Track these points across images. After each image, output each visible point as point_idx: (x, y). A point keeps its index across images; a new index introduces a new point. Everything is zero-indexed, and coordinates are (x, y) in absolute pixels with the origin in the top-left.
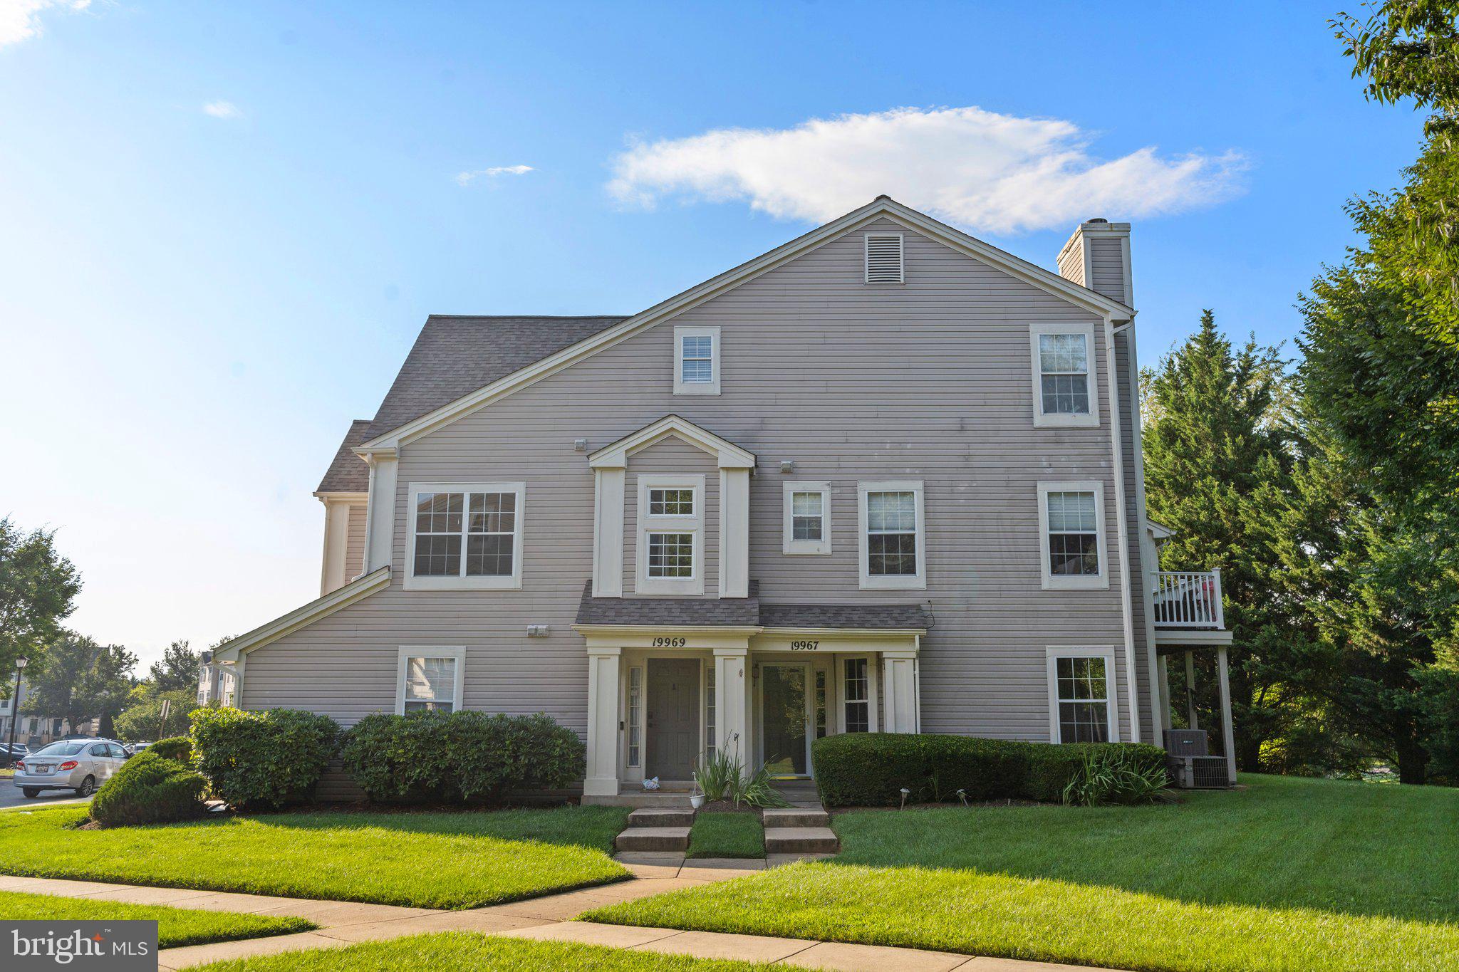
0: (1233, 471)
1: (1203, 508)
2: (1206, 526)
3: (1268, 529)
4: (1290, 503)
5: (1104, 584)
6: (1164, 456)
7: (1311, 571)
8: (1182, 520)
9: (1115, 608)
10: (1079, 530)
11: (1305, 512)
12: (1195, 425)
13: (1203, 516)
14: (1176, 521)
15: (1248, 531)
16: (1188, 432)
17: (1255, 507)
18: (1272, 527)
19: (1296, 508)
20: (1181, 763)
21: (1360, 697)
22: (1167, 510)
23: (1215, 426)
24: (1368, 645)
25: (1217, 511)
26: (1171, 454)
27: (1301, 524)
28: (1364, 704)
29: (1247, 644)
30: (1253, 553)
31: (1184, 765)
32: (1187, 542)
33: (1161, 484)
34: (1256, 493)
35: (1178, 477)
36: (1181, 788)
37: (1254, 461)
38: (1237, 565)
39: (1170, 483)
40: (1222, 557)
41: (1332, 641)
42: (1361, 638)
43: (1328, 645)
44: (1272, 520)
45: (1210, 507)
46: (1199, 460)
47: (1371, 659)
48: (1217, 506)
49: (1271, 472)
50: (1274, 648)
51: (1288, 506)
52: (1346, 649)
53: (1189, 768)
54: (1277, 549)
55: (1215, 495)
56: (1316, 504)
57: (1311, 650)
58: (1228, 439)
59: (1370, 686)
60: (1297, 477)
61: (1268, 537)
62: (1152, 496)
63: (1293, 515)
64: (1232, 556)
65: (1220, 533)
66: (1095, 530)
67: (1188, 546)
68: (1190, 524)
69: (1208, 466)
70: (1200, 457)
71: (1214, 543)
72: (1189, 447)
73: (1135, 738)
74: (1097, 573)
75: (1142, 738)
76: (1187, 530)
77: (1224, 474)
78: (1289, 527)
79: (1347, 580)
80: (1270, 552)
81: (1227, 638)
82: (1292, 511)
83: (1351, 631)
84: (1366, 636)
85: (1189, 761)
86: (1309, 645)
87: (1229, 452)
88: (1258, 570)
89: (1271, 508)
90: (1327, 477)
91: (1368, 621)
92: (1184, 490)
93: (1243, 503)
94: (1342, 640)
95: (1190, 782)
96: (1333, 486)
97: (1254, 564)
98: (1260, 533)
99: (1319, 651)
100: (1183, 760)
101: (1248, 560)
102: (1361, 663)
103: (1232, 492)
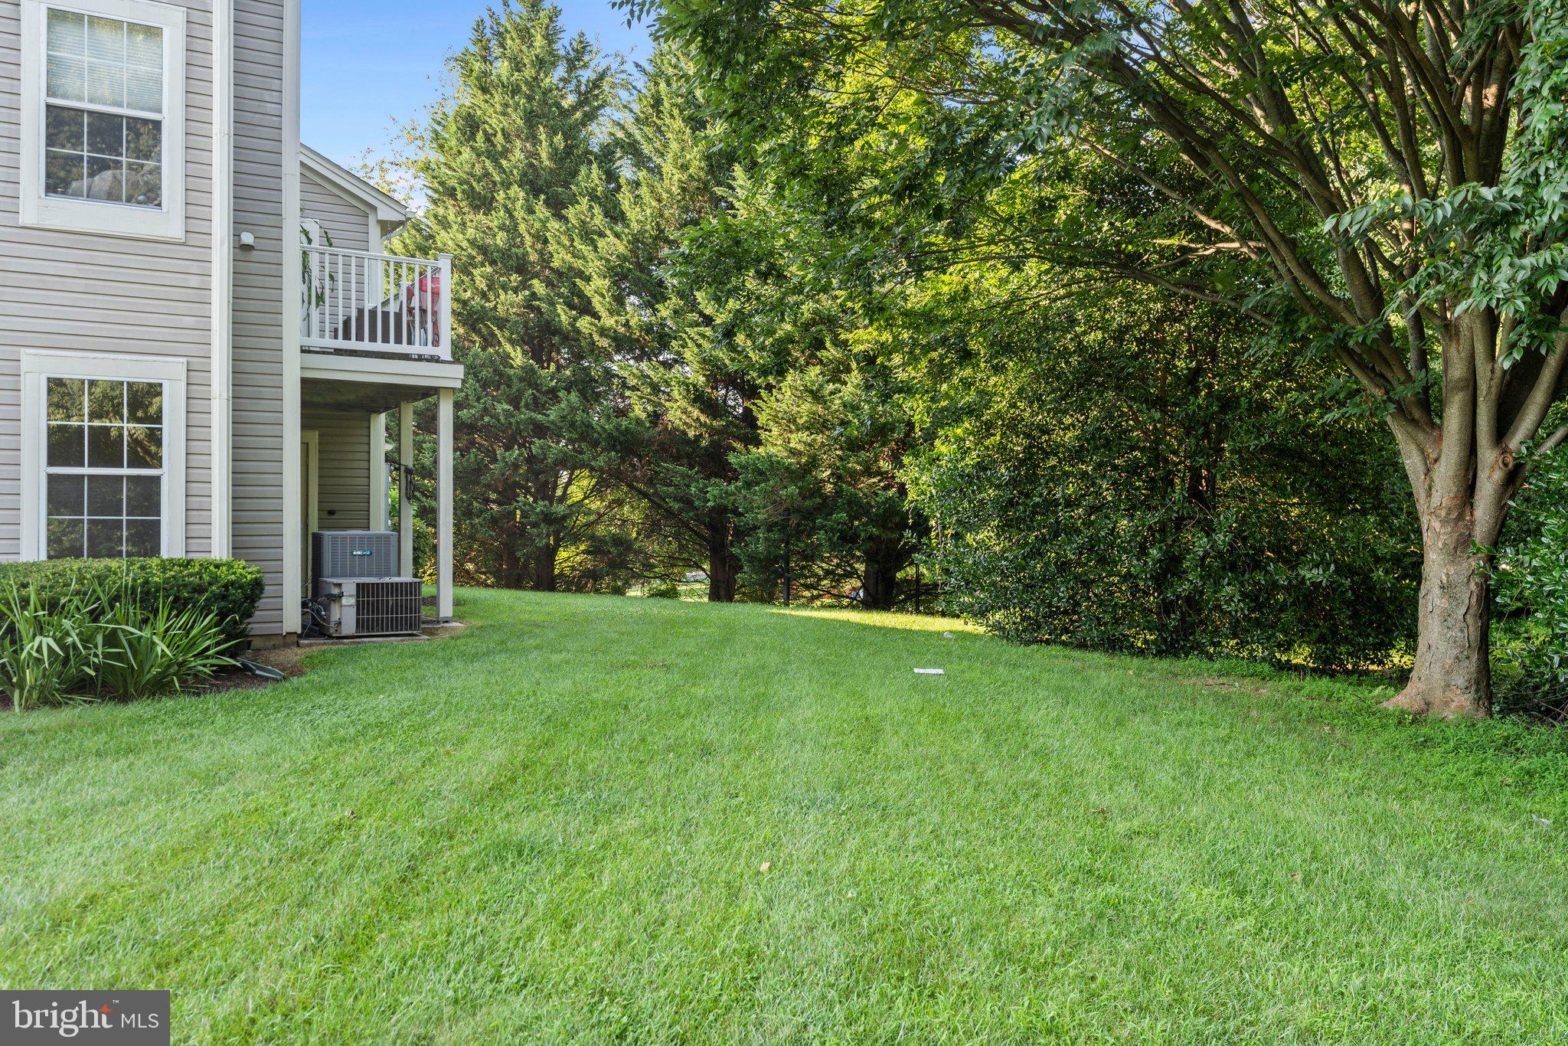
0: (549, 184)
1: (502, 228)
2: (505, 254)
3: (579, 264)
4: (611, 229)
5: (175, 229)
6: (460, 153)
7: (628, 321)
8: (472, 243)
9: (194, 281)
10: (120, 105)
11: (629, 242)
12: (504, 114)
13: (501, 238)
14: (465, 244)
15: (556, 264)
16: (493, 122)
17: (568, 233)
18: (584, 258)
19: (617, 236)
20: (336, 591)
21: (671, 489)
22: (455, 227)
23: (531, 118)
24: (685, 423)
25: (520, 235)
26: (468, 150)
27: (623, 258)
28: (676, 499)
29: (539, 417)
30: (560, 295)
31: (340, 596)
32: (476, 272)
33: (451, 193)
34: (570, 212)
35: (474, 184)
36: (331, 637)
37: (575, 173)
38: (538, 309)
39: (464, 192)
40: (520, 297)
41: (644, 416)
42: (679, 413)
43: (638, 421)
44: (585, 249)
45: (512, 230)
46: (504, 162)
47: (688, 442)
48: (522, 228)
49: (594, 190)
50: (573, 424)
51: (608, 232)
52: (660, 428)
53: (349, 601)
54: (588, 290)
55: (520, 214)
56: (642, 232)
57: (618, 428)
58: (543, 137)
59: (684, 476)
60: (625, 199)
61: (581, 274)
62: (441, 211)
63: (613, 246)
64: (534, 295)
65: (522, 267)
66: (160, 111)
67: (478, 279)
68: (483, 250)
69: (515, 172)
70: (506, 158)
71: (512, 278)
72: (494, 146)
73: (219, 548)
74: (159, 205)
75: (237, 549)
76: (480, 258)
77: (534, 183)
78: (608, 261)
79: (670, 336)
80: (581, 295)
81: (453, 375)
82: (611, 239)
83: (668, 404)
84: (685, 412)
85: (349, 586)
86: (615, 420)
87: (544, 155)
88: (563, 317)
89: (589, 235)
90: (659, 201)
91: (688, 391)
92: (483, 203)
93: (554, 225)
94: (656, 417)
95: (349, 626)
96: (667, 213)
97: (560, 309)
98: (571, 268)
99: (627, 429)
100: (339, 585)
101: (552, 304)
102: (676, 446)
103: (542, 210)
